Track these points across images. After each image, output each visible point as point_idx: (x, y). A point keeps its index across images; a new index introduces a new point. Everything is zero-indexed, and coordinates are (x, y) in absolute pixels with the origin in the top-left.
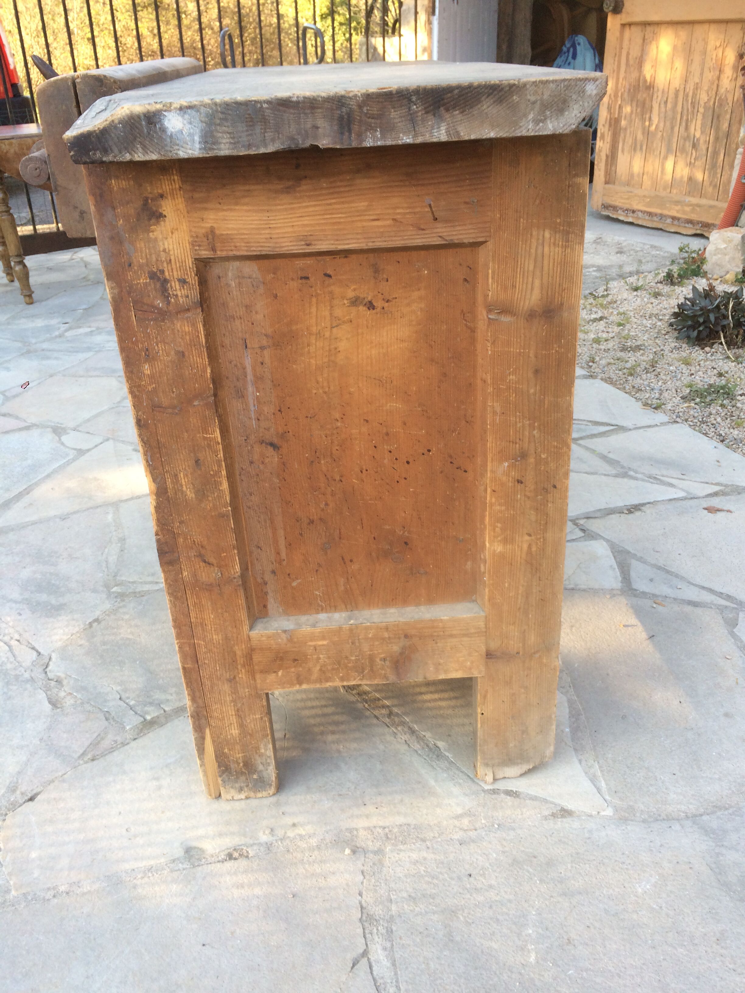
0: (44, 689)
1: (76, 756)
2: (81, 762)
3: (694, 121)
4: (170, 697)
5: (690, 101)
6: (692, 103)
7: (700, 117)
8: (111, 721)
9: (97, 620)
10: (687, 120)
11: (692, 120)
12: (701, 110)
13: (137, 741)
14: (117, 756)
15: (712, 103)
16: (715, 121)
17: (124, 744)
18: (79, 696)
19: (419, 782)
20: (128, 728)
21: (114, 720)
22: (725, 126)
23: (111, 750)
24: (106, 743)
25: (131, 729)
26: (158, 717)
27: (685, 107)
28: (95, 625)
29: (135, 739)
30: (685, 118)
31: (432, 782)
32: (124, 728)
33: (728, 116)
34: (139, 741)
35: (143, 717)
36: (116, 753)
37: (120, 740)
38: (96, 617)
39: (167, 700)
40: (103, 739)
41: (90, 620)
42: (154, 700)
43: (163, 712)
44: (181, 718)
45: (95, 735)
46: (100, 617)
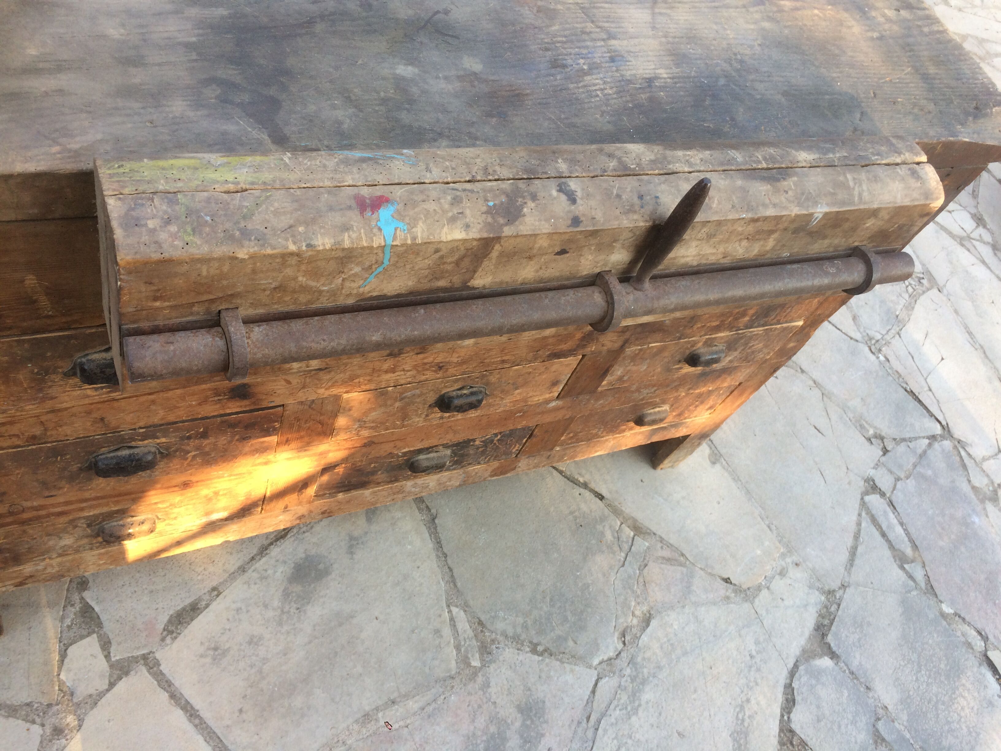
0: (637, 641)
1: (684, 570)
2: (688, 563)
8: (646, 562)
9: (534, 651)
14: (673, 539)
17: (662, 540)
20: (647, 544)
21: (644, 559)
23: (670, 546)
24: (666, 553)
25: (647, 542)
26: (629, 527)
28: (540, 648)
29: (654, 534)
32: (648, 548)
34: (654, 529)
35: (633, 539)
36: (671, 542)
37: (659, 545)
38: (529, 655)
39: (611, 527)
40: (663, 558)
41: (536, 657)
42: (614, 538)
43: (623, 525)
44: (623, 509)
45: (663, 566)
46: (528, 649)
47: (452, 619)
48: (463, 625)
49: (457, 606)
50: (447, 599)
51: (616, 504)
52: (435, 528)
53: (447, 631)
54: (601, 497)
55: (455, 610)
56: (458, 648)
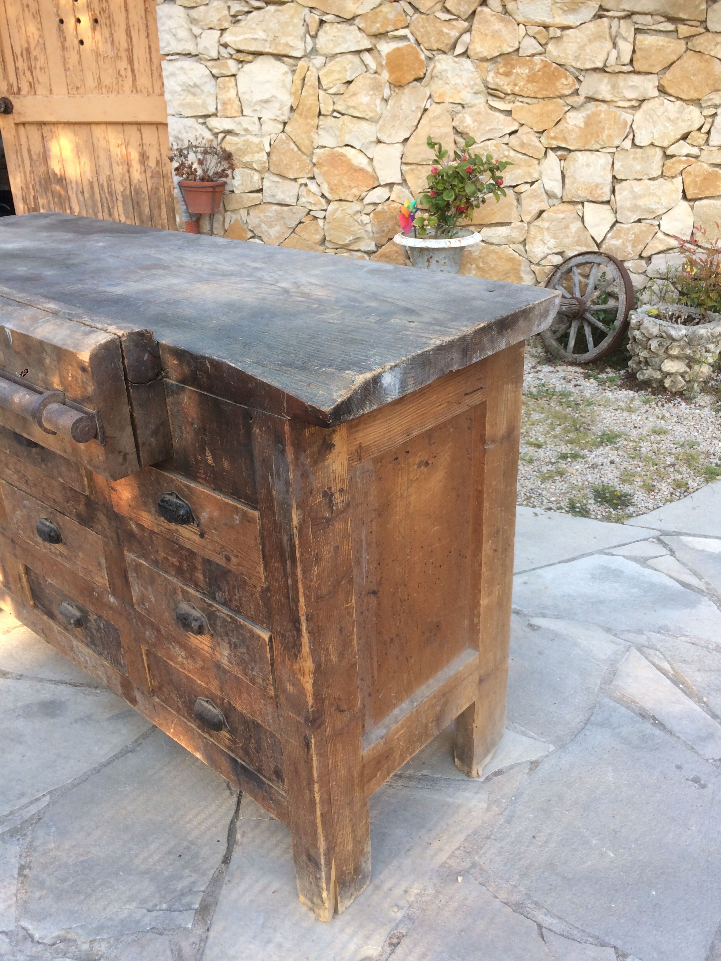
3: (116, 208)
4: (192, 879)
5: (106, 191)
6: (108, 192)
7: (120, 204)
8: (166, 932)
9: (22, 868)
10: (109, 208)
11: (113, 208)
12: (120, 198)
13: (211, 929)
14: (212, 952)
15: (128, 192)
16: (136, 207)
17: (204, 940)
18: (105, 936)
19: (443, 806)
20: (189, 926)
21: (169, 930)
22: (147, 210)
23: (201, 952)
24: (188, 951)
25: (193, 925)
26: (203, 900)
27: (103, 196)
28: (26, 872)
29: (208, 930)
30: (105, 205)
31: (450, 800)
32: (185, 929)
33: (147, 203)
34: (214, 928)
35: (190, 909)
36: (207, 951)
37: (196, 940)
38: (18, 866)
39: (194, 883)
40: (180, 950)
41: (15, 872)
42: (181, 890)
43: (202, 894)
44: (224, 887)
45: (169, 953)
46: (23, 863)
47: (38, 800)
48: (33, 809)
49: (51, 798)
50: (55, 790)
51: (227, 878)
52: (122, 756)
53: (24, 801)
54: (226, 860)
55: (47, 798)
56: (11, 813)
